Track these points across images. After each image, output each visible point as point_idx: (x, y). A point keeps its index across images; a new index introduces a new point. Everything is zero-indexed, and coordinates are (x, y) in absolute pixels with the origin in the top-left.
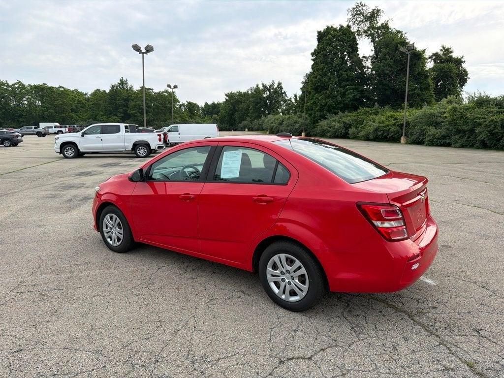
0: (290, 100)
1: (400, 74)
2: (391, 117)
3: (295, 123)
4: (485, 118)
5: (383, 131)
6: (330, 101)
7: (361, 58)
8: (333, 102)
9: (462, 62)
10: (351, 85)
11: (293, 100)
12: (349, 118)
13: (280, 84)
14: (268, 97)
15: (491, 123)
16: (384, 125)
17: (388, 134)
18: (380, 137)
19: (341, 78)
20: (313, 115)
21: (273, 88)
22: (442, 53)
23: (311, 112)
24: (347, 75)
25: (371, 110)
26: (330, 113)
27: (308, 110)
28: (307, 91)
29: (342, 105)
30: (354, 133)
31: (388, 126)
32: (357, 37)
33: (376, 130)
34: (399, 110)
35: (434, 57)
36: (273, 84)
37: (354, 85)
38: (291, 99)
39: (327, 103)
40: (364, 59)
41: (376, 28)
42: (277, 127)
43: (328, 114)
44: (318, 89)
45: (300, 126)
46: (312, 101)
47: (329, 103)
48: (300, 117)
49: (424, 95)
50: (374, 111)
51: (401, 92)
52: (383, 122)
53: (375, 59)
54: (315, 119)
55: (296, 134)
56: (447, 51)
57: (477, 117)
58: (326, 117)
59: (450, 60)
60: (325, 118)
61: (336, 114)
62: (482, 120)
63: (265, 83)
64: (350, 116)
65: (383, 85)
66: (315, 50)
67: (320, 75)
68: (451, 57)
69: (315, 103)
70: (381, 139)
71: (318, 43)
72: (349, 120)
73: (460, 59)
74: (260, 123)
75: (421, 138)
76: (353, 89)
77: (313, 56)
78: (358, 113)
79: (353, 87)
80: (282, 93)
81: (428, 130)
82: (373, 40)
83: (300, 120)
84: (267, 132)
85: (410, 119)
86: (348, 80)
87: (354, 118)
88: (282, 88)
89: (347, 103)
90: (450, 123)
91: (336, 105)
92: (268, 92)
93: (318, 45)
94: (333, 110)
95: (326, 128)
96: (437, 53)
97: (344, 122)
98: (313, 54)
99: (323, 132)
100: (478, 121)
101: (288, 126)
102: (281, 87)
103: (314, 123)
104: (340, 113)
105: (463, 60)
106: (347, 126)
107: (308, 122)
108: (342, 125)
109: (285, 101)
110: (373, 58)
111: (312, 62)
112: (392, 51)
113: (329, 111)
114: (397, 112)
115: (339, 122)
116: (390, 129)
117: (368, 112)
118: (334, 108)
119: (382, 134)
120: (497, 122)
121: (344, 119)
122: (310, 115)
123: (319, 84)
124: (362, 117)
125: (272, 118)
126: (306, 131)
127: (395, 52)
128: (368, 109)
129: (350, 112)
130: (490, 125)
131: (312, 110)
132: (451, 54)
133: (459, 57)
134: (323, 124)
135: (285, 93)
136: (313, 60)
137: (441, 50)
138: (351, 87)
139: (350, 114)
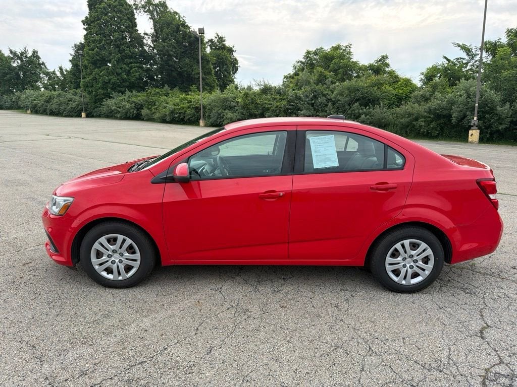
0: (54, 73)
1: (184, 56)
2: (184, 99)
3: (69, 101)
4: (272, 104)
5: (180, 113)
6: (114, 79)
7: (142, 35)
8: (118, 79)
9: (233, 51)
10: (135, 63)
11: (58, 74)
12: (139, 98)
13: (35, 52)
14: (20, 68)
15: (277, 109)
16: (179, 107)
17: (185, 117)
18: (177, 119)
19: (123, 54)
20: (94, 93)
21: (26, 57)
22: (216, 40)
23: (90, 89)
24: (130, 51)
25: (161, 91)
26: (115, 92)
27: (86, 86)
28: (82, 65)
29: (128, 83)
30: (147, 115)
31: (183, 108)
32: (135, 11)
33: (172, 112)
34: (190, 93)
35: (210, 43)
36: (26, 52)
37: (137, 63)
38: (54, 71)
39: (110, 80)
40: (146, 36)
41: (153, 5)
42: (43, 105)
43: (113, 93)
44: (97, 64)
45: (78, 105)
46: (91, 77)
47: (112, 81)
48: (75, 94)
49: (208, 79)
50: (164, 92)
51: (186, 74)
52: (178, 105)
53: (155, 37)
54: (97, 97)
55: (73, 114)
56: (221, 39)
57: (265, 103)
58: (111, 95)
59: (224, 48)
60: (110, 97)
61: (123, 93)
62: (270, 106)
63: (13, 49)
64: (139, 96)
65: (169, 66)
66: (87, 18)
67: (97, 47)
68: (224, 45)
69: (95, 79)
70: (178, 121)
71: (90, 10)
72: (140, 100)
73: (231, 48)
74: (13, 100)
75: (219, 121)
76: (137, 67)
77: (84, 25)
78: (147, 94)
79: (138, 65)
80: (39, 64)
81: (225, 114)
82: (152, 18)
83: (77, 98)
84: (29, 112)
85: (205, 102)
86: (131, 57)
87: (145, 98)
88: (38, 58)
89: (132, 82)
90: (243, 108)
91: (121, 83)
92: (19, 61)
93: (89, 12)
94: (118, 88)
95: (114, 107)
96: (212, 40)
97: (134, 102)
98: (84, 22)
99: (111, 112)
100: (266, 106)
101: (60, 105)
102: (37, 56)
103: (95, 102)
104: (128, 93)
105: (233, 49)
106: (139, 107)
107: (87, 100)
108: (134, 105)
109: (47, 74)
110: (153, 36)
111: (85, 32)
112: (173, 32)
113: (114, 89)
114: (188, 95)
115: (128, 102)
116: (185, 111)
117: (159, 93)
118: (119, 86)
119: (179, 117)
120: (281, 107)
121: (133, 99)
122: (90, 93)
123: (98, 58)
124: (153, 98)
125: (33, 95)
126: (86, 111)
127: (177, 33)
128: (158, 90)
129: (139, 92)
130: (276, 110)
131: (92, 86)
132: (224, 43)
133: (231, 46)
134: (111, 103)
135: (43, 64)
136: (86, 29)
137: (216, 38)
138: (136, 65)
139: (138, 94)
